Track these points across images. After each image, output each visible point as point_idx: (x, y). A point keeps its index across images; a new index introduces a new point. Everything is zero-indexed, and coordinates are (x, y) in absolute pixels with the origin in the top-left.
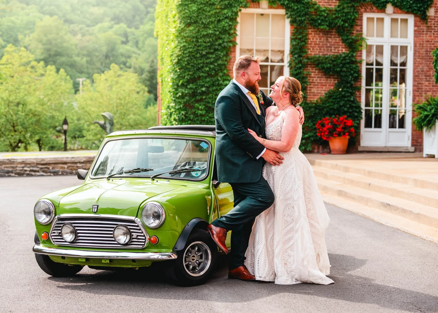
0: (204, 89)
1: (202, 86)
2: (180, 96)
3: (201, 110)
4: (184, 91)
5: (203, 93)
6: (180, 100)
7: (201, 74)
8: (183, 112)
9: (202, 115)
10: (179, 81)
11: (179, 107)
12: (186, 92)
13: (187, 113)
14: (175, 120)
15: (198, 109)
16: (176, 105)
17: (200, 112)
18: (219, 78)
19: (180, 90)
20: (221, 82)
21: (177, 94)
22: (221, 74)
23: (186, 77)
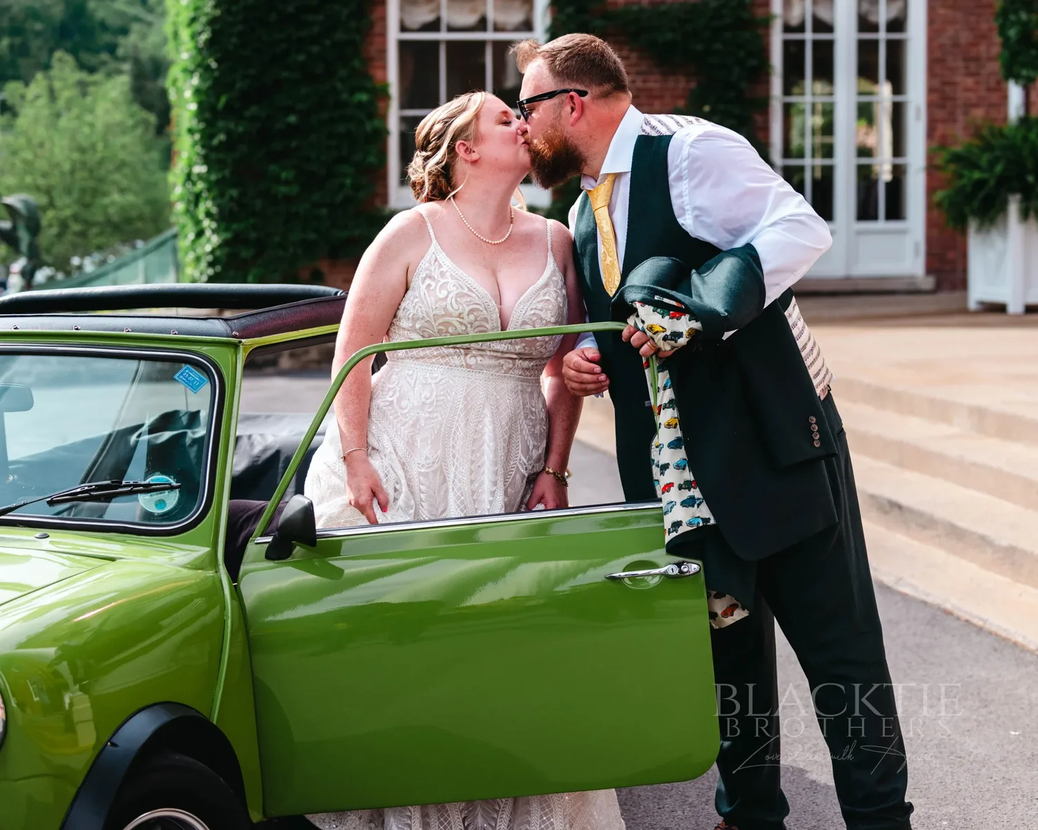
0: (292, 119)
1: (290, 110)
2: (221, 143)
3: (287, 183)
4: (232, 125)
5: (291, 131)
6: (221, 156)
7: (285, 74)
8: (234, 192)
9: (288, 199)
10: (218, 99)
11: (220, 176)
12: (241, 129)
13: (242, 195)
14: (208, 214)
15: (278, 181)
16: (209, 171)
17: (283, 190)
18: (339, 85)
19: (221, 124)
20: (345, 96)
21: (212, 136)
22: (342, 73)
23: (239, 85)
